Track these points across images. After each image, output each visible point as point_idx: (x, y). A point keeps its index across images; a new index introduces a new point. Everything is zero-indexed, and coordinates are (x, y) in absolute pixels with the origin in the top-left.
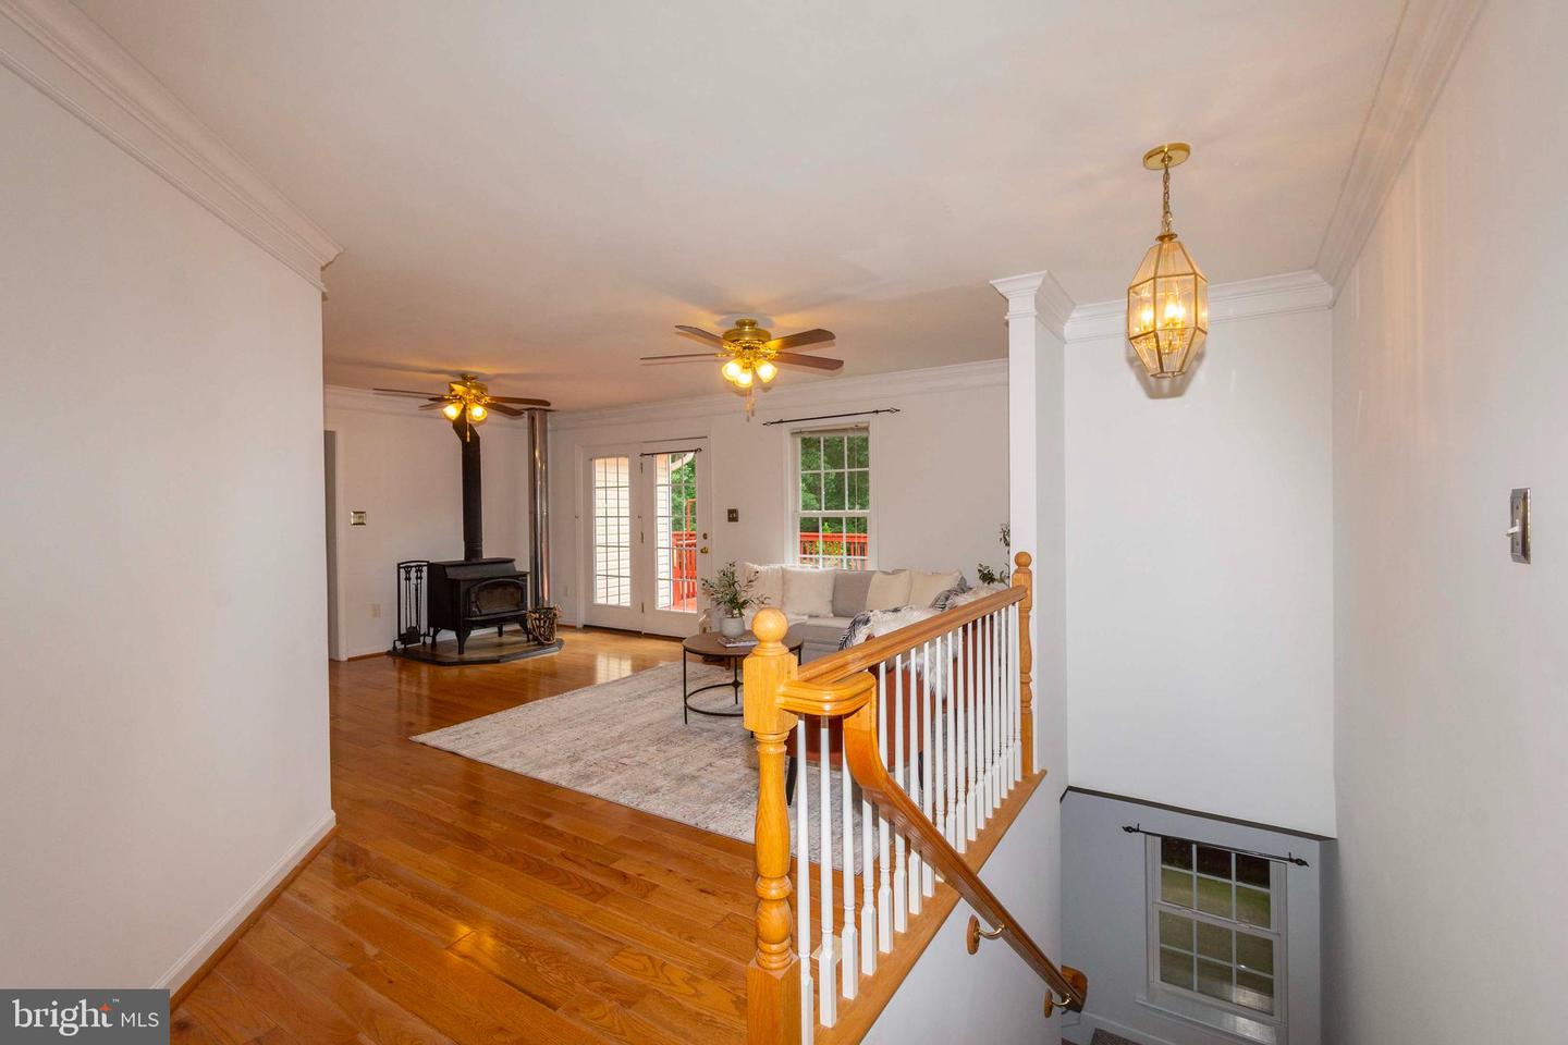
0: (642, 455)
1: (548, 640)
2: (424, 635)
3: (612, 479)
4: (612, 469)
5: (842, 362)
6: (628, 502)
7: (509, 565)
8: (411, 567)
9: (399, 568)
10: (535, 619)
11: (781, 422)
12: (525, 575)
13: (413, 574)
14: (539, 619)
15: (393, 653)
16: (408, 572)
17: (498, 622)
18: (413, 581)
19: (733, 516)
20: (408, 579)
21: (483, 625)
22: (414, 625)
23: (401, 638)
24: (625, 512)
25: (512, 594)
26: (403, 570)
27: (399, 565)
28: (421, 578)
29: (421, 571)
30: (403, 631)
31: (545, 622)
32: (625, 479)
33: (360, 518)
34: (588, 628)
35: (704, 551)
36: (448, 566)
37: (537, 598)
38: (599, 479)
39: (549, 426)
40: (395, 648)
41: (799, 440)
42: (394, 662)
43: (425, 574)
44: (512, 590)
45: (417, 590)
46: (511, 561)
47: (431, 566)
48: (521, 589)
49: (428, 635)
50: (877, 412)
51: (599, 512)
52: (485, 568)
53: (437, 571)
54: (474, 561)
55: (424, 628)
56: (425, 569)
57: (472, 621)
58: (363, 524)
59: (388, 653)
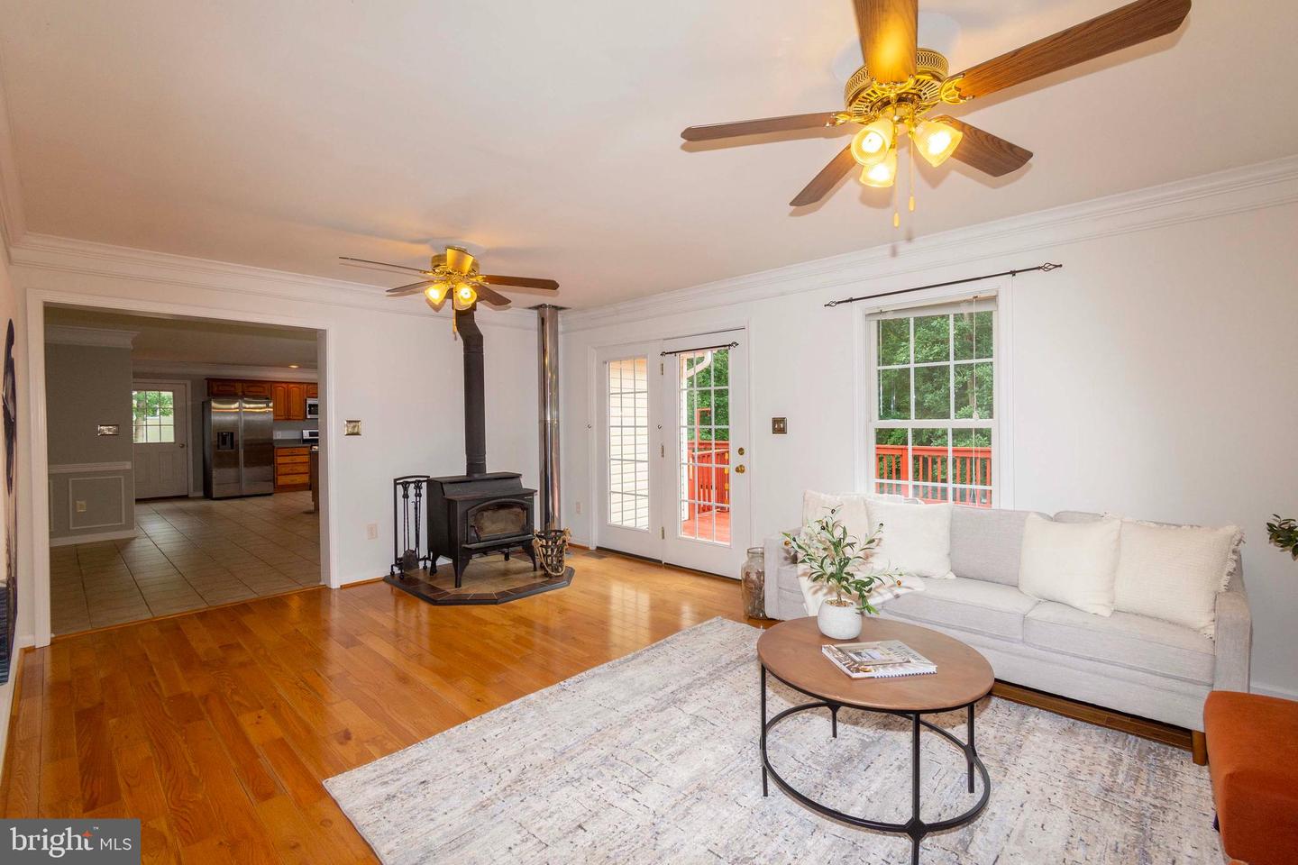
0: (663, 354)
1: (557, 570)
2: (425, 559)
3: (628, 385)
4: (628, 375)
5: (1028, 155)
6: (646, 410)
7: (514, 481)
8: (409, 483)
9: (396, 484)
10: (542, 546)
11: (851, 300)
12: (532, 493)
13: (412, 490)
14: (546, 547)
15: (389, 580)
16: (406, 489)
17: (502, 547)
18: (412, 497)
19: (779, 426)
20: (406, 496)
21: (484, 551)
22: (413, 547)
23: (399, 562)
24: (643, 421)
25: (517, 515)
26: (400, 488)
27: (395, 480)
28: (420, 495)
29: (420, 488)
30: (401, 555)
31: (552, 550)
32: (642, 384)
33: (354, 429)
34: (602, 552)
35: (740, 470)
36: (446, 483)
37: (547, 517)
38: (614, 385)
39: (560, 328)
40: (392, 573)
41: (874, 325)
42: (392, 589)
43: (424, 491)
44: (519, 510)
45: (416, 508)
46: (518, 476)
47: (431, 482)
48: (528, 509)
49: (429, 559)
50: (1013, 273)
51: (614, 421)
52: (488, 484)
53: (436, 487)
54: (476, 476)
55: (423, 552)
56: (424, 485)
57: (470, 549)
58: (357, 434)
59: (385, 579)
